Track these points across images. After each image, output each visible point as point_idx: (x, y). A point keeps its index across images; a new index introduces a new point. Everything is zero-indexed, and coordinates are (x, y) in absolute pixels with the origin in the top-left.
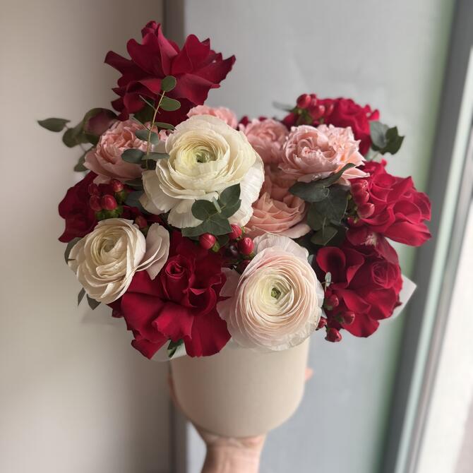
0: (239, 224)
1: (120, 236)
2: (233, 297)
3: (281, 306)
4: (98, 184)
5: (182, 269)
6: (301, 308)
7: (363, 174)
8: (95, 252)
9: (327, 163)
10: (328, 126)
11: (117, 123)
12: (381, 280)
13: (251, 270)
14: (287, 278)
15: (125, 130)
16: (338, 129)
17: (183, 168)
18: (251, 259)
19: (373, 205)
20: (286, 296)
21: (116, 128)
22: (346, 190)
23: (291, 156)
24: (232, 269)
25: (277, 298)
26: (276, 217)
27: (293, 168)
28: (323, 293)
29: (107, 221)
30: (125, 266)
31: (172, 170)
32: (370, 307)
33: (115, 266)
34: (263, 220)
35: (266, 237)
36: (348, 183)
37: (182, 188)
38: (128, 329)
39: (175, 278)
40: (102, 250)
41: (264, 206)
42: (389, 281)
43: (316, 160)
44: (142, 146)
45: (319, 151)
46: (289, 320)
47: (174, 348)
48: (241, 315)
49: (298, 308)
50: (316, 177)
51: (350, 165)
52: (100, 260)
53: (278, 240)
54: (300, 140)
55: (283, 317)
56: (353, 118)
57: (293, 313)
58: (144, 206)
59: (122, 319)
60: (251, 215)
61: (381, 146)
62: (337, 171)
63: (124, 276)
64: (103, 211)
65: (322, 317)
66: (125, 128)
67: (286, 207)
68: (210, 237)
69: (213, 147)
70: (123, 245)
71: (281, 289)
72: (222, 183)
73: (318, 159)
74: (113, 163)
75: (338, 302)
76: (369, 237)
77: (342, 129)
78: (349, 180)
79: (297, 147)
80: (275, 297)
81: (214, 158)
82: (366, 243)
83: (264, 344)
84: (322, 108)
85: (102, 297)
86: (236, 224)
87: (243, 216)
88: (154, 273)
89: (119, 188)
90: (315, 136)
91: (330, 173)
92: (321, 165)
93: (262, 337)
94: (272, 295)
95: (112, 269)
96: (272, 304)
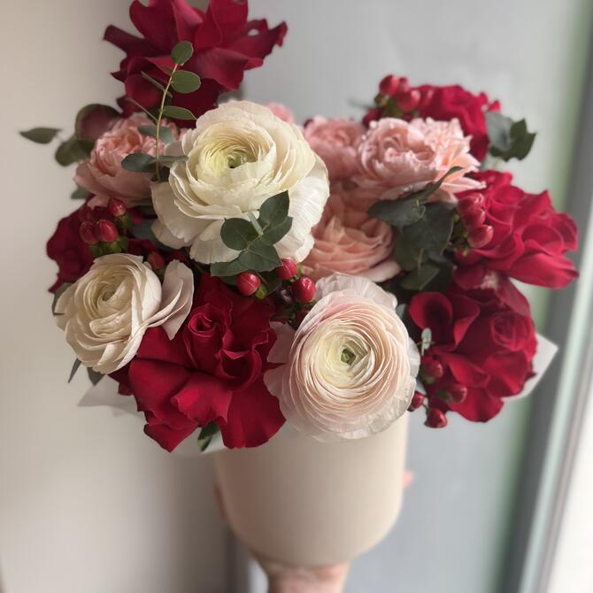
0: (294, 258)
1: (123, 277)
2: (286, 364)
3: (355, 374)
4: (92, 208)
5: (212, 325)
6: (385, 377)
7: (475, 184)
8: (89, 302)
9: (421, 169)
10: (425, 120)
12: (504, 338)
13: (310, 323)
14: (364, 336)
15: (131, 131)
16: (439, 123)
18: (310, 308)
19: (490, 227)
20: (363, 360)
21: (120, 128)
22: (451, 208)
23: (370, 163)
24: (285, 324)
25: (350, 364)
26: (350, 251)
27: (371, 178)
28: (419, 357)
29: (107, 257)
30: (128, 322)
32: (488, 379)
33: (115, 320)
34: (330, 256)
35: (335, 279)
36: (454, 200)
37: (205, 204)
38: (139, 410)
39: (204, 336)
40: (100, 299)
41: (332, 236)
42: (517, 341)
43: (405, 165)
44: (153, 148)
45: (411, 152)
46: (367, 394)
47: (207, 438)
48: (298, 388)
49: (380, 377)
50: (406, 189)
52: (96, 313)
53: (352, 282)
54: (383, 138)
55: (359, 389)
57: (374, 384)
58: (157, 237)
59: (132, 398)
60: (311, 247)
61: (503, 149)
62: (437, 180)
63: (130, 334)
64: (100, 243)
65: (416, 393)
66: (131, 128)
67: (363, 236)
68: (253, 277)
70: (126, 289)
71: (356, 351)
73: (409, 163)
74: (112, 175)
75: (441, 371)
76: (487, 277)
77: (445, 124)
78: (455, 194)
79: (378, 150)
80: (347, 362)
81: (253, 159)
82: (483, 286)
83: (332, 429)
85: (99, 364)
86: (289, 258)
87: (299, 245)
88: (174, 329)
89: (120, 211)
90: (406, 131)
91: (427, 182)
92: (413, 170)
93: (329, 420)
94: (342, 359)
95: (111, 324)
96: (342, 371)
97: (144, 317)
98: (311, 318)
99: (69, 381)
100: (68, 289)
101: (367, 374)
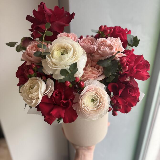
0: (79, 77)
1: (36, 83)
2: (77, 103)
3: (95, 105)
4: (27, 65)
5: (59, 94)
6: (102, 105)
7: (124, 55)
8: (28, 89)
9: (110, 52)
10: (111, 37)
11: (32, 42)
12: (131, 93)
13: (83, 93)
14: (96, 95)
15: (35, 45)
16: (115, 38)
17: (56, 57)
18: (83, 89)
19: (128, 66)
20: (96, 101)
21: (32, 44)
22: (118, 61)
23: (97, 50)
24: (77, 93)
26: (93, 73)
27: (98, 55)
28: (110, 99)
29: (32, 78)
30: (38, 95)
31: (52, 59)
32: (128, 103)
33: (35, 94)
34: (88, 75)
35: (89, 81)
36: (119, 59)
37: (56, 65)
38: (42, 115)
39: (57, 97)
40: (31, 89)
41: (88, 70)
42: (135, 94)
44: (41, 50)
45: (107, 47)
46: (98, 109)
47: (59, 120)
48: (81, 109)
50: (106, 57)
51: (119, 52)
52: (30, 92)
53: (93, 81)
54: (100, 44)
55: (96, 109)
56: (121, 34)
57: (99, 107)
58: (44, 72)
60: (83, 73)
61: (131, 44)
62: (114, 54)
63: (39, 97)
64: (30, 75)
66: (35, 44)
67: (96, 69)
68: (68, 82)
69: (67, 49)
70: (37, 86)
71: (95, 99)
72: (70, 63)
73: (107, 50)
74: (31, 57)
75: (116, 102)
76: (127, 78)
77: (116, 38)
78: (119, 57)
79: (99, 47)
80: (93, 102)
81: (67, 53)
82: (126, 80)
83: (89, 118)
84: (109, 31)
85: (32, 105)
86: (77, 77)
87: (80, 74)
89: (34, 66)
90: (106, 41)
91: (111, 55)
92: (108, 52)
93: (89, 116)
94: (91, 101)
96: (91, 104)
97: (42, 93)
99: (24, 109)
100: (23, 86)
101: (98, 105)
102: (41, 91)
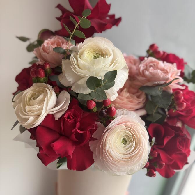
1: (43, 92)
2: (99, 139)
3: (127, 149)
5: (73, 118)
8: (27, 99)
9: (163, 76)
10: (163, 62)
12: (181, 147)
13: (113, 125)
17: (85, 59)
18: (113, 119)
19: (185, 103)
20: (130, 144)
23: (143, 71)
24: (101, 123)
25: (125, 145)
26: (131, 102)
27: (143, 77)
28: (150, 148)
29: (38, 84)
30: (41, 110)
32: (174, 161)
33: (36, 107)
34: (122, 102)
35: (123, 111)
38: (37, 146)
40: (32, 98)
41: (124, 95)
42: (185, 149)
43: (157, 74)
45: (159, 70)
46: (130, 158)
47: (61, 163)
48: (103, 150)
49: (137, 152)
50: (156, 83)
52: (29, 104)
54: (149, 64)
55: (127, 155)
57: (133, 154)
58: (60, 80)
59: (35, 141)
60: (117, 97)
61: (189, 78)
62: (168, 82)
63: (41, 114)
64: (37, 78)
66: (59, 40)
67: (136, 97)
68: (93, 102)
69: (104, 53)
70: (43, 97)
71: (128, 140)
73: (159, 73)
74: (48, 53)
75: (157, 155)
76: (178, 123)
77: (171, 64)
78: (172, 89)
79: (147, 67)
80: (124, 144)
82: (177, 125)
83: (113, 170)
84: (162, 53)
85: (26, 124)
87: (113, 94)
88: (58, 117)
89: (48, 67)
91: (164, 82)
92: (160, 76)
94: (122, 142)
95: (34, 109)
96: (121, 147)
97: (48, 109)
98: (113, 123)
99: (12, 129)
100: (20, 93)
101: (132, 150)
102: (48, 105)
